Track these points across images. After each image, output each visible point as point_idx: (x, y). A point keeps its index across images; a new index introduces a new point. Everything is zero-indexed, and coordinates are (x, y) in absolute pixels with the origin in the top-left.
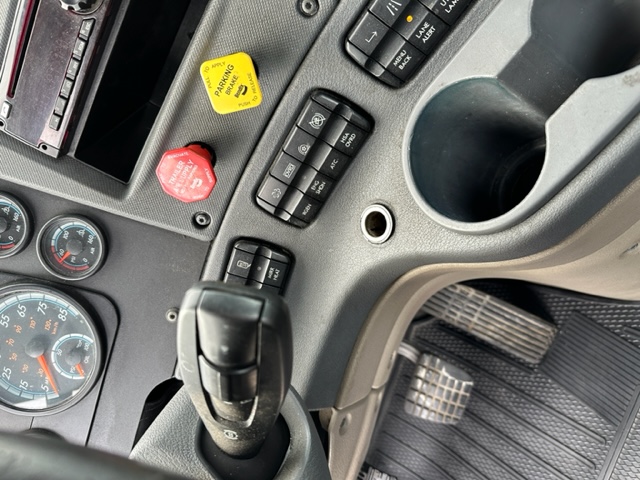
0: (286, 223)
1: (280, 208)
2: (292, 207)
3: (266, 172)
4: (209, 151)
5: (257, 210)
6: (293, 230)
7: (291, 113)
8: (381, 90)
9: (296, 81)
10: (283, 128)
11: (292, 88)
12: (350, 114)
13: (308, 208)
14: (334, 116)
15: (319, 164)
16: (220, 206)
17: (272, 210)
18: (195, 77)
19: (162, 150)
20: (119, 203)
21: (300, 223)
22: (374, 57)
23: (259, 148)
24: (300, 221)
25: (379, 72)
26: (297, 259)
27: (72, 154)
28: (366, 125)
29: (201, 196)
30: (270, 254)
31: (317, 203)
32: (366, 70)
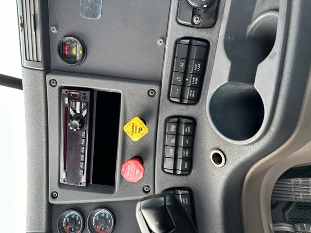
0: (180, 175)
1: (175, 169)
2: (180, 167)
3: (164, 157)
4: (140, 158)
5: (166, 174)
6: (185, 177)
7: (162, 130)
8: (191, 107)
9: (160, 119)
10: (162, 137)
11: (159, 122)
12: (184, 120)
13: (186, 164)
14: (178, 124)
15: (181, 144)
16: (152, 179)
17: (172, 172)
18: (124, 134)
19: (122, 162)
20: (113, 195)
22: (182, 97)
23: (157, 149)
24: (187, 172)
25: (186, 101)
26: (193, 190)
27: (91, 183)
28: (193, 122)
29: (141, 177)
30: (180, 192)
31: (190, 161)
32: (181, 103)
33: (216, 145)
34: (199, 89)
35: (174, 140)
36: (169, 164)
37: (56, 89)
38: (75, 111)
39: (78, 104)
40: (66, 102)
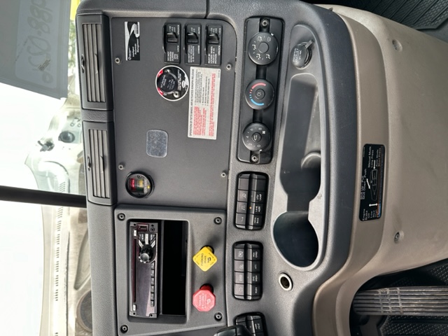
0: (252, 300)
1: (246, 295)
2: (250, 292)
3: (234, 283)
4: (209, 286)
5: (238, 301)
6: (256, 302)
7: (231, 256)
8: (257, 232)
9: (227, 245)
10: (231, 263)
11: (227, 247)
12: (250, 246)
13: (256, 290)
14: (246, 250)
15: (250, 269)
16: (223, 307)
17: (243, 298)
18: (193, 264)
19: (193, 294)
20: (185, 325)
21: (257, 298)
22: (247, 224)
23: (226, 275)
24: (258, 296)
25: (251, 228)
26: (264, 314)
27: (161, 314)
28: (259, 247)
29: (213, 306)
30: (252, 318)
31: (259, 285)
32: (247, 229)
33: (282, 269)
34: (262, 216)
35: (243, 265)
36: (239, 290)
37: (125, 223)
38: (143, 242)
39: (147, 235)
40: (135, 235)
